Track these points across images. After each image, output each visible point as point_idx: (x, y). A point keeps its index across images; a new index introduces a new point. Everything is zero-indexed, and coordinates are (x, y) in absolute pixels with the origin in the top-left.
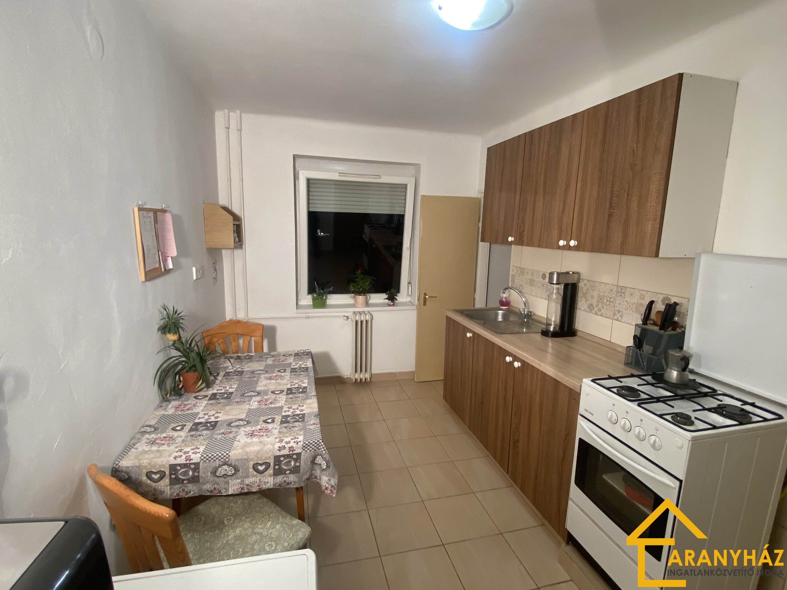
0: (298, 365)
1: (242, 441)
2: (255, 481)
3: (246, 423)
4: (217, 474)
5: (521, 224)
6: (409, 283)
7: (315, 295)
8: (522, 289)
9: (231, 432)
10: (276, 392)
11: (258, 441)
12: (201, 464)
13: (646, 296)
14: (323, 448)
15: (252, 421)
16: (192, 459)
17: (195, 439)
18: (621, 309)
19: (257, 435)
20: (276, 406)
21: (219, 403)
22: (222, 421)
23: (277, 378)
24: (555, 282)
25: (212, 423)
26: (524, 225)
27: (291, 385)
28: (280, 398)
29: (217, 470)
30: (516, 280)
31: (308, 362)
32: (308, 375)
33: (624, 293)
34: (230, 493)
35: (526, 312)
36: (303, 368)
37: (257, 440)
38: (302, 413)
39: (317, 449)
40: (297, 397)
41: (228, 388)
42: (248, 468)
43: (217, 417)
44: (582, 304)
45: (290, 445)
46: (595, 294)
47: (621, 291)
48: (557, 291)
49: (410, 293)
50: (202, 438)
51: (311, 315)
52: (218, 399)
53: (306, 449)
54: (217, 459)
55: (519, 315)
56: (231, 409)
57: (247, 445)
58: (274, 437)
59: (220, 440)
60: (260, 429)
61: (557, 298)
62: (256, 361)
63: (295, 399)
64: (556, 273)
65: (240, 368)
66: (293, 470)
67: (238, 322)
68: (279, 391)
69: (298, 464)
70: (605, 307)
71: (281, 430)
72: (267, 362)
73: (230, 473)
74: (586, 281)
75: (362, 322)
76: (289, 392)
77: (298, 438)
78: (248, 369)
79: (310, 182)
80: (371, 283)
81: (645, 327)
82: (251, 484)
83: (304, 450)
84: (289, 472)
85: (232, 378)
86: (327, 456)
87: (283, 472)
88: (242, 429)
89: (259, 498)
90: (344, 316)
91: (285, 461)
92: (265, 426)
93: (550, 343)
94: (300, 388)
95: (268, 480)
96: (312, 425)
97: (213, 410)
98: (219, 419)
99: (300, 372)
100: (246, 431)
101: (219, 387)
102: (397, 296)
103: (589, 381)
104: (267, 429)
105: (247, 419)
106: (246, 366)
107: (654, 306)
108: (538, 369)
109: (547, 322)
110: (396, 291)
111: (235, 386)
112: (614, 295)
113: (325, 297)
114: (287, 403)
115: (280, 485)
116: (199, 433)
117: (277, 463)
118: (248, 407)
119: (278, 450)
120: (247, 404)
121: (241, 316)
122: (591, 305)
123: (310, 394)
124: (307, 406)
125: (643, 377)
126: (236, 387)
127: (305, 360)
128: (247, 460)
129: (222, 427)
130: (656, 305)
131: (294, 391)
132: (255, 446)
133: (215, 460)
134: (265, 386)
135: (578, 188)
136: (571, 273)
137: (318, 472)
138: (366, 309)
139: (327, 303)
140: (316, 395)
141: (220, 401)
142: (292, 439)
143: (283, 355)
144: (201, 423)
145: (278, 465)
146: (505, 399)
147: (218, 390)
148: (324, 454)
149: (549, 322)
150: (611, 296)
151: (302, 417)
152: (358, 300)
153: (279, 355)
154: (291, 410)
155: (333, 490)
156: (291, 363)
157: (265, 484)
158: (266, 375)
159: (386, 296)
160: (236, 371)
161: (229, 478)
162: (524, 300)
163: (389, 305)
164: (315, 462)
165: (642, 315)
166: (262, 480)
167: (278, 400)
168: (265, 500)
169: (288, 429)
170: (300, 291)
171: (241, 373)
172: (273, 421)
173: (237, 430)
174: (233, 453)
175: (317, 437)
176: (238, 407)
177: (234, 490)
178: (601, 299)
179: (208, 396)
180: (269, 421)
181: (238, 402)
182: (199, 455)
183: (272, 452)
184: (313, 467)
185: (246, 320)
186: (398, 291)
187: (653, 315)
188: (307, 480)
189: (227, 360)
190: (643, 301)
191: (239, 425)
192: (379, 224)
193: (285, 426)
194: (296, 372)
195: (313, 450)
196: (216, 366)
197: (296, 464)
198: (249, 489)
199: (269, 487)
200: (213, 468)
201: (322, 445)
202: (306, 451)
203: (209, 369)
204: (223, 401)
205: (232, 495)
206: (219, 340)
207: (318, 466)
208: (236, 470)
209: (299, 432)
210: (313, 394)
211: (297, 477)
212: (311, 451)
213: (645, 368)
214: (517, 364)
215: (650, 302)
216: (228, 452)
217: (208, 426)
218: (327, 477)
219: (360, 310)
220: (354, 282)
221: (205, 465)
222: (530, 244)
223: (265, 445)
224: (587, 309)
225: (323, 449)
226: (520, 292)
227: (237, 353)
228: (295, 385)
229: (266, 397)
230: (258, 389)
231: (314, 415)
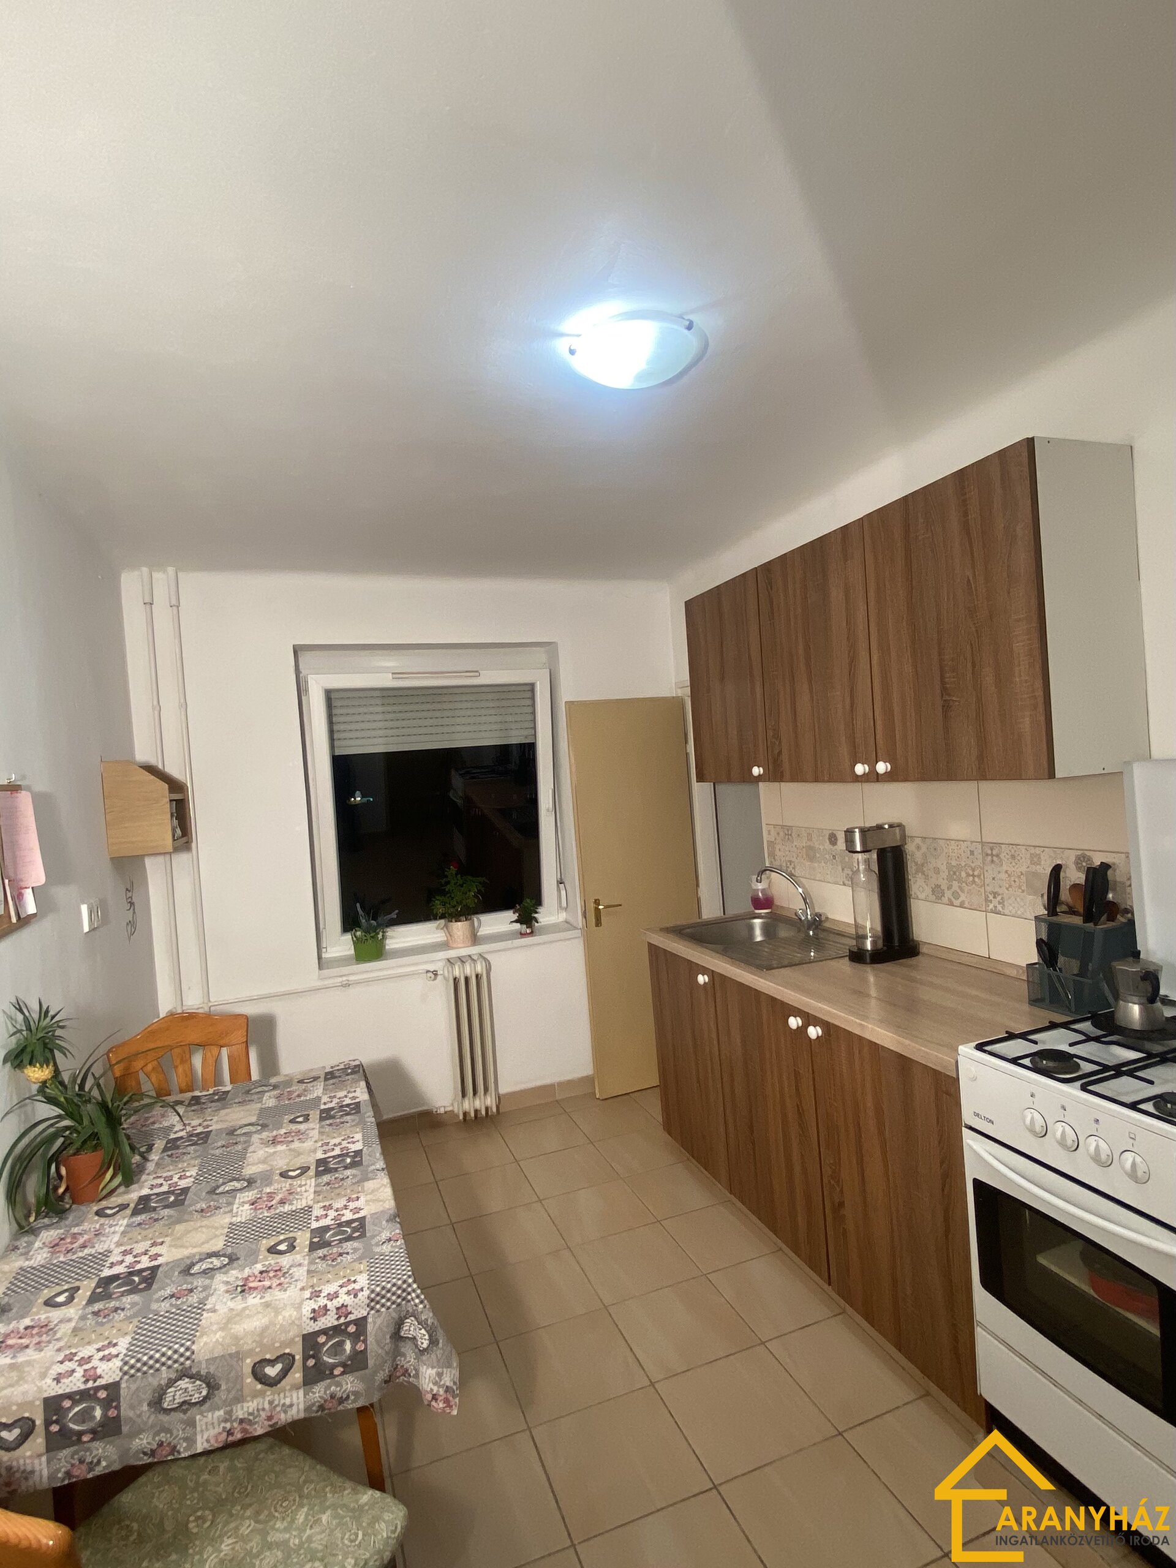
0: (336, 1101)
1: (222, 1310)
2: (260, 1407)
3: (226, 1260)
4: (165, 1405)
5: (774, 740)
6: (561, 882)
7: (359, 933)
8: (794, 868)
9: (191, 1291)
10: (291, 1174)
11: (261, 1303)
12: (123, 1385)
13: (1042, 857)
14: (418, 1297)
15: (241, 1254)
16: (100, 1377)
17: (104, 1320)
18: (997, 890)
19: (255, 1288)
20: (294, 1209)
21: (156, 1220)
22: (167, 1264)
23: (290, 1139)
24: (858, 848)
25: (144, 1274)
26: (780, 742)
27: (325, 1152)
28: (300, 1186)
29: (165, 1393)
30: (777, 853)
31: (358, 1090)
32: (362, 1122)
33: (997, 856)
34: (199, 1451)
35: (809, 917)
36: (348, 1105)
37: (257, 1301)
38: (357, 1216)
39: (404, 1302)
40: (342, 1179)
41: (175, 1179)
42: (240, 1378)
43: (157, 1256)
44: (919, 889)
45: (337, 1302)
46: (941, 863)
47: (992, 852)
48: (863, 865)
49: (564, 904)
50: (122, 1315)
51: (352, 978)
52: (155, 1209)
53: (378, 1306)
54: (163, 1364)
55: (796, 923)
56: (188, 1232)
57: (234, 1317)
58: (299, 1287)
59: (167, 1314)
60: (261, 1273)
61: (868, 881)
62: (235, 1103)
63: (337, 1186)
64: (857, 830)
65: (200, 1125)
66: (349, 1362)
67: (189, 1018)
68: (298, 1169)
69: (360, 1347)
70: (966, 889)
71: (313, 1268)
72: (264, 1102)
73: (197, 1396)
74: (918, 841)
75: (467, 979)
76: (323, 1168)
77: (355, 1282)
78: (218, 1126)
79: (333, 696)
80: (479, 892)
81: (1054, 918)
82: (251, 1418)
83: (372, 1309)
84: (342, 1369)
85: (184, 1153)
86: (428, 1316)
87: (327, 1372)
88: (220, 1277)
89: (271, 1448)
90: (428, 971)
91: (330, 1343)
92: (272, 1262)
93: (872, 977)
94: (347, 1155)
95: (292, 1399)
96: (385, 1245)
97: (145, 1238)
98: (160, 1260)
99: (342, 1116)
100: (227, 1283)
101: (154, 1178)
102: (536, 913)
103: (970, 1048)
104: (280, 1270)
105: (229, 1250)
106: (215, 1119)
107: (1062, 875)
108: (860, 1038)
109: (857, 933)
110: (534, 902)
111: (193, 1172)
112: (979, 862)
113: (381, 934)
114: (321, 1197)
115: (321, 1408)
116: (113, 1304)
117: (311, 1353)
118: (227, 1220)
119: (311, 1319)
120: (225, 1213)
121: (193, 1001)
122: (938, 886)
123: (373, 1167)
124: (369, 1197)
125: (1076, 1026)
126: (195, 1174)
127: (351, 1087)
128: (238, 1356)
129: (168, 1281)
130: (1065, 872)
131: (333, 1164)
132: (255, 1319)
133: (158, 1370)
134: (264, 1162)
135: (875, 662)
136: (886, 826)
137: (409, 1359)
138: (474, 950)
139: (387, 947)
140: (384, 1166)
141: (159, 1214)
142: (341, 1286)
143: (298, 1082)
144: (116, 1277)
145: (313, 1357)
146: (800, 1112)
147: (152, 1187)
148: (422, 1312)
149: (861, 932)
150: (973, 865)
151: (359, 1228)
152: (455, 931)
153: (288, 1083)
154: (332, 1214)
155: (451, 1398)
156: (319, 1098)
157: (285, 1412)
158: (265, 1135)
159: (515, 917)
160: (191, 1136)
161: (194, 1410)
162: (800, 890)
163: (523, 935)
164: (402, 1334)
165: (1042, 895)
166: (276, 1402)
167: (297, 1194)
168: (286, 1451)
169: (330, 1262)
170: (325, 928)
171: (204, 1138)
172: (292, 1247)
173: (207, 1282)
174: (202, 1344)
175: (402, 1271)
176: (205, 1222)
177: (208, 1441)
178: (955, 873)
179: (128, 1205)
180: (282, 1247)
181: (202, 1211)
182: (117, 1363)
183: (298, 1326)
184: (397, 1346)
185: (206, 1009)
186: (539, 903)
187: (1065, 895)
188: (386, 1382)
189: (170, 1110)
190: (1038, 867)
191: (211, 1269)
192: (482, 767)
193: (321, 1255)
194: (333, 1117)
195: (394, 1306)
196: (144, 1129)
197: (357, 1347)
198: (244, 1430)
199: (296, 1418)
200: (154, 1391)
201: (414, 1291)
202: (378, 1311)
203: (128, 1137)
204: (166, 1212)
205: (206, 1453)
206: (147, 1065)
207: (409, 1344)
208: (212, 1385)
209: (356, 1266)
210: (378, 1166)
211: (362, 1379)
212: (388, 1308)
213: (1073, 1003)
214: (814, 1032)
215: (1053, 868)
216: (188, 1343)
217: (134, 1281)
218: (433, 1368)
219: (464, 952)
220: (443, 893)
221: (134, 1387)
222: (797, 777)
223: (277, 1312)
224: (930, 895)
225: (417, 1301)
226: (791, 875)
227: (190, 1089)
228: (333, 1149)
229: (268, 1190)
230: (249, 1171)
231: (387, 1217)
